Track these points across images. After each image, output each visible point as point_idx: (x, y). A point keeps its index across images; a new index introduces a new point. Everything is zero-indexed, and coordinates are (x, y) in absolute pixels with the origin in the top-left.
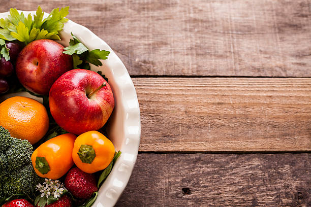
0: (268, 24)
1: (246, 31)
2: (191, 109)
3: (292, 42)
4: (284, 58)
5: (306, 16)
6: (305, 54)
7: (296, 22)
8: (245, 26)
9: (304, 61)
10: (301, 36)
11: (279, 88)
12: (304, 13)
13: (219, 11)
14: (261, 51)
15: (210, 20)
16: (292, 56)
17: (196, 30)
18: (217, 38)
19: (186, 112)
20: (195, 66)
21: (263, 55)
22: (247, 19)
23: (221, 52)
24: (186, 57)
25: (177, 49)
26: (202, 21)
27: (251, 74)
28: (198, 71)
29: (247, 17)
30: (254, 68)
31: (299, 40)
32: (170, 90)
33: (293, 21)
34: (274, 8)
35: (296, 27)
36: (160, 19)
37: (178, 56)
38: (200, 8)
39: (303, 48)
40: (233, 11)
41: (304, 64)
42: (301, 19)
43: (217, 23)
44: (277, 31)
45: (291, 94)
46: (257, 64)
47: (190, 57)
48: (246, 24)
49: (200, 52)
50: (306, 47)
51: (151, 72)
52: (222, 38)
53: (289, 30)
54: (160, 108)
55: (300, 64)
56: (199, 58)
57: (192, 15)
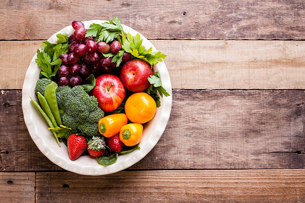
0: (239, 131)
1: (225, 136)
2: (189, 192)
3: (253, 143)
4: (247, 155)
5: (264, 124)
6: (260, 152)
7: (257, 128)
8: (224, 132)
9: (260, 157)
10: (259, 139)
11: (243, 176)
12: (263, 121)
13: (208, 121)
14: (233, 151)
15: (203, 128)
16: (252, 154)
17: (193, 135)
18: (206, 141)
19: (186, 194)
20: (192, 162)
21: (234, 154)
22: (226, 126)
23: (208, 152)
24: (187, 155)
25: (182, 150)
26: (197, 129)
27: (226, 167)
28: (193, 166)
29: (226, 125)
30: (228, 163)
31: (258, 142)
32: (177, 179)
33: (255, 128)
34: (244, 117)
35: (256, 132)
36: (170, 127)
37: (182, 155)
38: (196, 119)
39: (260, 148)
40: (217, 121)
41: (259, 160)
42: (260, 126)
43: (207, 130)
44: (244, 135)
45: (249, 181)
46: (230, 160)
47: (189, 156)
48: (225, 131)
49: (195, 152)
50: (261, 148)
51: (165, 167)
52: (209, 142)
53: (252, 135)
54: (171, 191)
55: (257, 160)
56: (195, 156)
57: (191, 124)
